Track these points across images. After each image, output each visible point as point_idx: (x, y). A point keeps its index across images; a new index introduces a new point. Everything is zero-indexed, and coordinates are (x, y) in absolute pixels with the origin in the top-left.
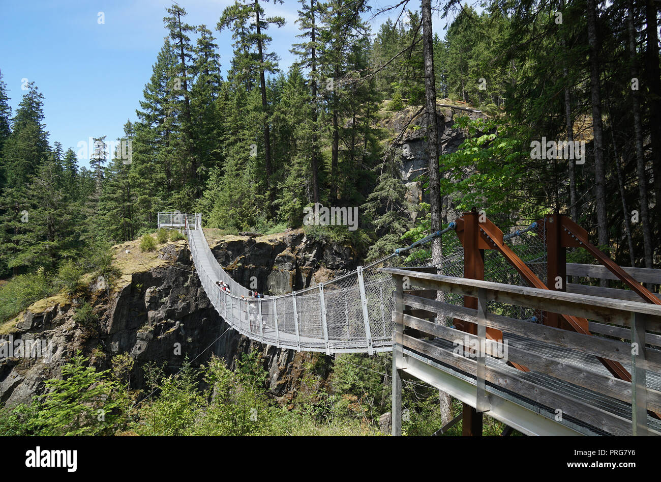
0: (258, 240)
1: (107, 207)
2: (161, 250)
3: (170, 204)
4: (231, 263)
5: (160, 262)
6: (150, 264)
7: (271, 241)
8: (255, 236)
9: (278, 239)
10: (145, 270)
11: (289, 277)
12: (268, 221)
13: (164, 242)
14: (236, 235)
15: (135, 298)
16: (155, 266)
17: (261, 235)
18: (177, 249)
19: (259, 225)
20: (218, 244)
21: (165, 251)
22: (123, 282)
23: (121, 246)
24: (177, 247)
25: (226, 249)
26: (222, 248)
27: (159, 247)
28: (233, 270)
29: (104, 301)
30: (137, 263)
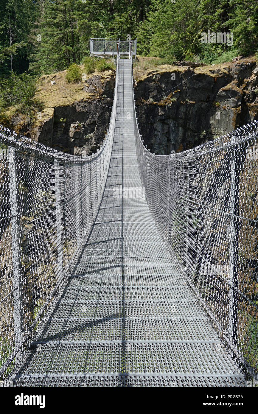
0: (198, 71)
1: (49, 33)
2: (86, 81)
3: (112, 29)
4: (164, 98)
5: (84, 95)
6: (74, 97)
7: (213, 72)
8: (194, 66)
9: (222, 70)
10: (68, 103)
11: (232, 115)
12: (217, 47)
13: (91, 72)
14: (175, 64)
15: (59, 133)
16: (78, 100)
17: (203, 65)
18: (103, 81)
19: (206, 53)
20: (150, 75)
21: (90, 82)
22: (45, 116)
23: (48, 77)
24: (103, 78)
25: (159, 81)
26: (154, 80)
28: (165, 106)
29: (26, 135)
30: (61, 96)
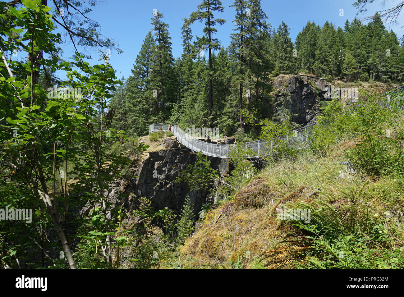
2: (162, 141)
5: (162, 147)
6: (157, 148)
10: (155, 151)
15: (149, 166)
16: (160, 150)
18: (172, 141)
21: (165, 142)
22: (145, 156)
24: (172, 139)
29: (134, 166)
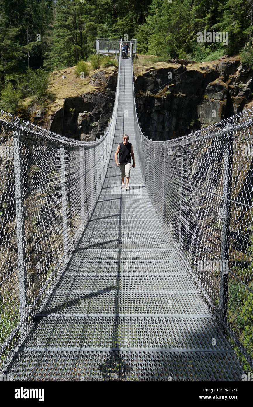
0: (190, 67)
1: (61, 34)
2: (92, 76)
3: (115, 31)
4: (160, 91)
5: (91, 88)
6: (82, 90)
7: (203, 69)
8: (186, 63)
9: (211, 67)
10: (77, 95)
11: (219, 107)
12: (206, 47)
13: (97, 68)
14: (170, 62)
15: (69, 121)
16: (86, 92)
17: (194, 63)
18: (107, 76)
19: (196, 52)
20: (148, 71)
21: (96, 77)
22: (56, 106)
23: (60, 72)
24: (107, 73)
25: (156, 76)
26: (151, 75)
27: (92, 73)
28: (161, 98)
29: (40, 123)
30: (70, 89)
